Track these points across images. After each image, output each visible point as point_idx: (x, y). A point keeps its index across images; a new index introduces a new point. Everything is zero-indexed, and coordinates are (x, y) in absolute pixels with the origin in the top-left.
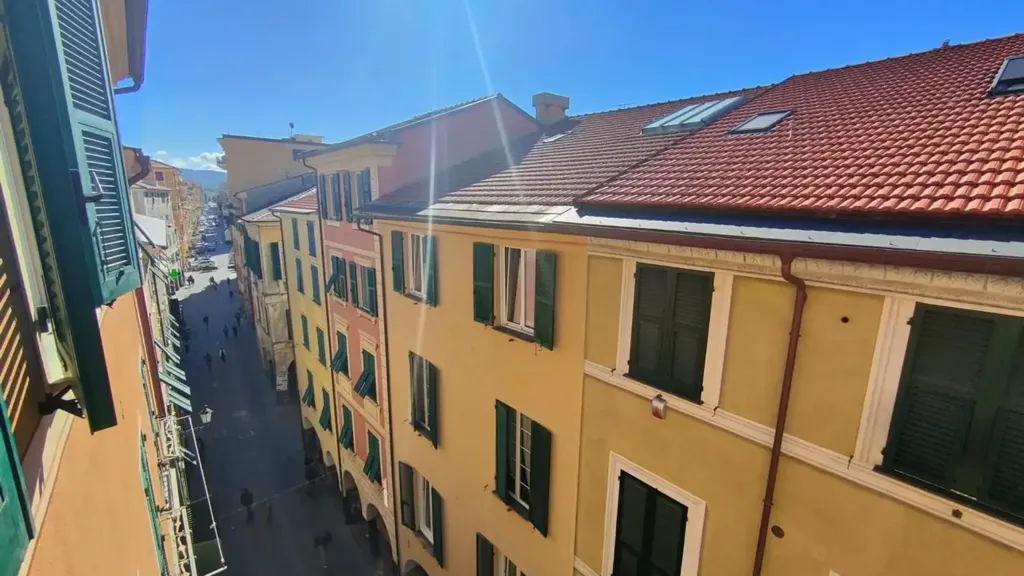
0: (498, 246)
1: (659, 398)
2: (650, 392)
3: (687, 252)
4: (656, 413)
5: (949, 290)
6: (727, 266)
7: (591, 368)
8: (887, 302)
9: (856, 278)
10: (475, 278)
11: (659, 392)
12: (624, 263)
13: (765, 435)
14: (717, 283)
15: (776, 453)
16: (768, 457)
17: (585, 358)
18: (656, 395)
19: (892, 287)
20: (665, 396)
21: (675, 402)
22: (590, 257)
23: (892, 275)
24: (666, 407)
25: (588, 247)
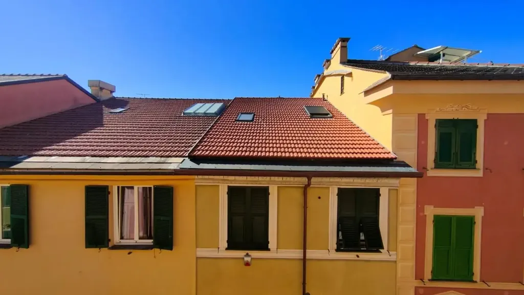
0: (112, 186)
1: (247, 255)
2: (240, 254)
3: (256, 178)
4: (247, 264)
5: (346, 183)
6: (274, 183)
7: (202, 252)
8: (330, 188)
9: (321, 182)
10: (87, 214)
11: (246, 252)
12: (220, 187)
13: (297, 254)
14: (270, 191)
15: (304, 259)
16: (302, 263)
17: (197, 247)
18: (245, 254)
19: (332, 184)
20: (250, 253)
21: (255, 254)
22: (196, 186)
23: (332, 179)
24: (252, 259)
25: (195, 181)
